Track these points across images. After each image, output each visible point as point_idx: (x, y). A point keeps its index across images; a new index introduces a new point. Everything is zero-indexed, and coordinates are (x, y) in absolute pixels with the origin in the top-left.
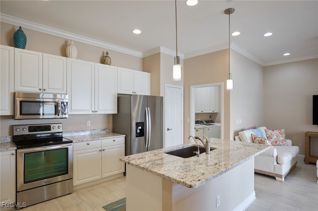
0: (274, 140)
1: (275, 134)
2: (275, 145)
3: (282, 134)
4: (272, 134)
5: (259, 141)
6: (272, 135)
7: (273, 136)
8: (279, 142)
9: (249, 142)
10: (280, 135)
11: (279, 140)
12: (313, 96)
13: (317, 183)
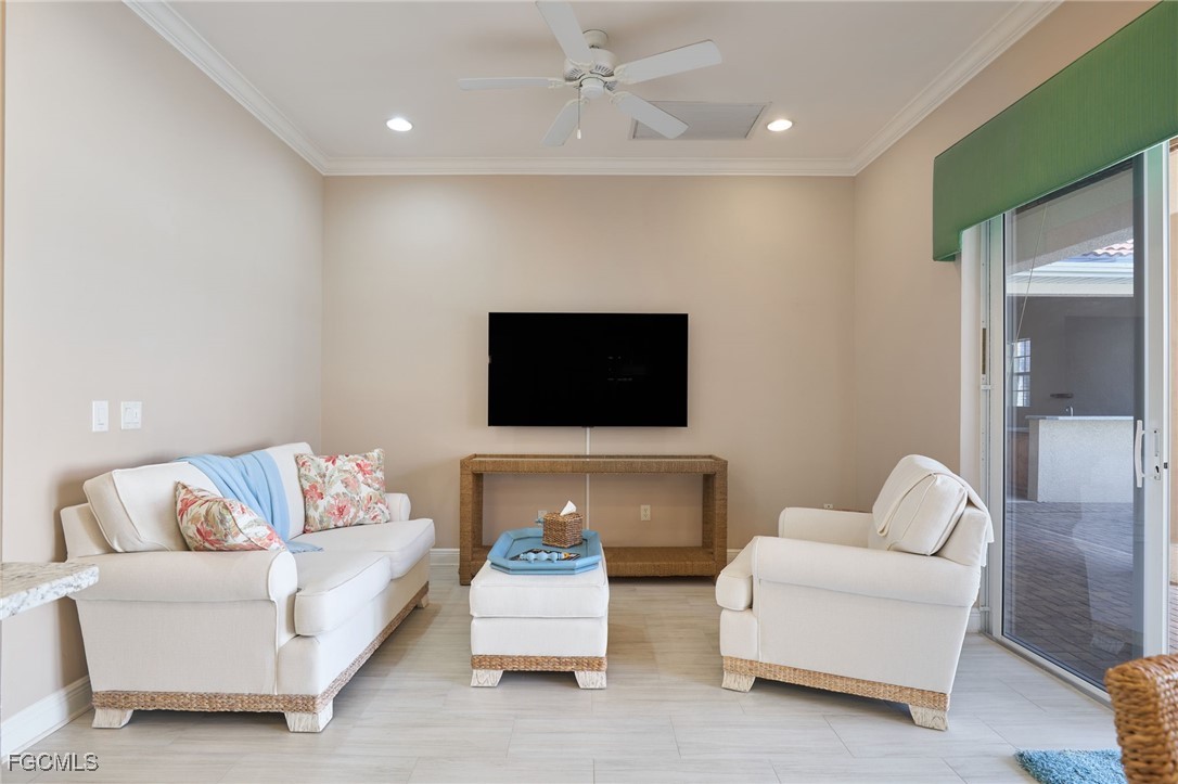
0: (333, 502)
1: (336, 474)
2: (337, 527)
3: (370, 472)
4: (325, 476)
5: (198, 520)
6: (326, 480)
7: (331, 483)
8: (353, 510)
10: (360, 476)
11: (352, 499)
12: (492, 316)
13: (474, 683)
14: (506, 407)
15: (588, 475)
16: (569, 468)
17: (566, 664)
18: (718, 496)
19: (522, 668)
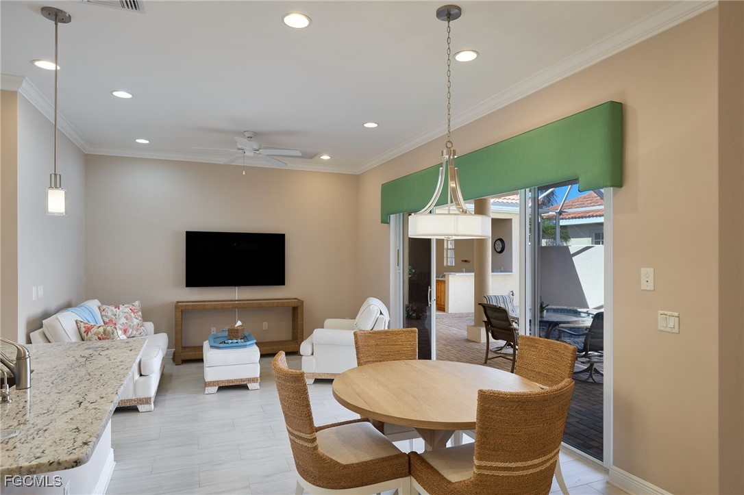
0: (120, 326)
1: (121, 314)
3: (136, 312)
4: (116, 315)
5: (99, 334)
6: (117, 317)
7: (119, 319)
8: (131, 330)
9: (73, 341)
10: (132, 314)
11: (130, 325)
12: (187, 233)
13: (206, 392)
14: (193, 279)
15: (237, 310)
16: (231, 307)
17: (244, 381)
18: (299, 316)
19: (226, 385)
